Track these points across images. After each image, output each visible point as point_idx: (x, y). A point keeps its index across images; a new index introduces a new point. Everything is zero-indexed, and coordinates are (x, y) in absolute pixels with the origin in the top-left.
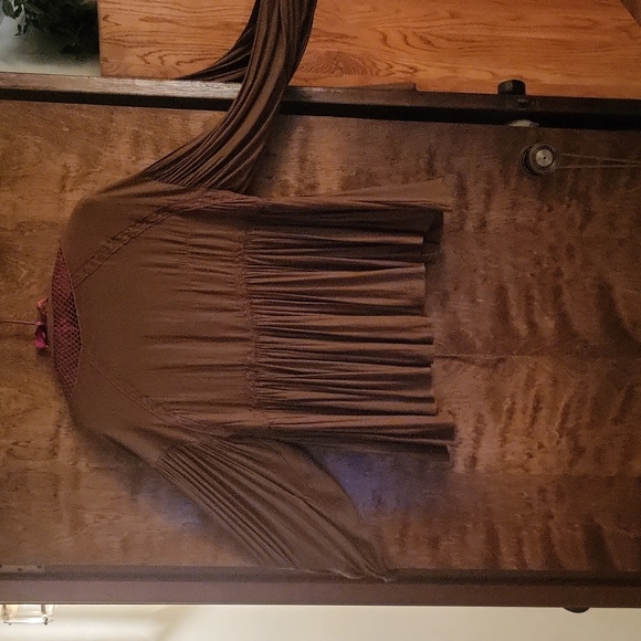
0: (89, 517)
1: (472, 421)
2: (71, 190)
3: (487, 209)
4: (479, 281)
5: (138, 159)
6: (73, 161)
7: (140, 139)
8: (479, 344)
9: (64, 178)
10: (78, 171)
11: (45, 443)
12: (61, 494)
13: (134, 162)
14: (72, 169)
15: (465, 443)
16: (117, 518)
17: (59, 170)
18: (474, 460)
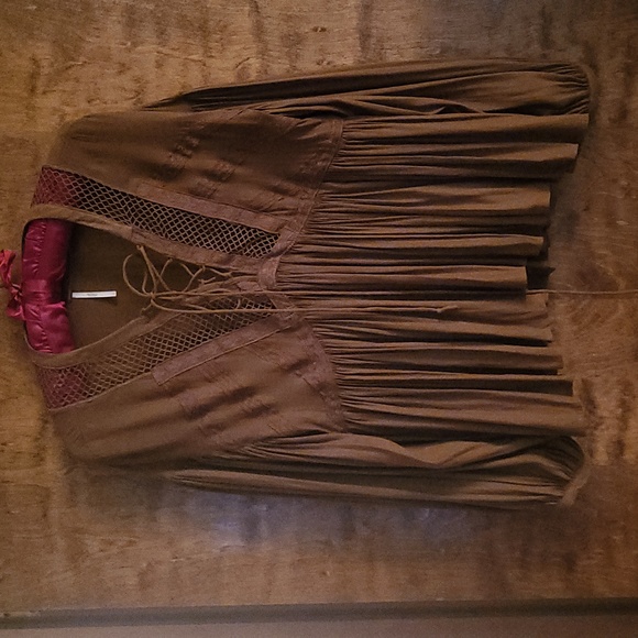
0: (93, 545)
1: (616, 391)
2: (44, 93)
3: (629, 93)
4: (620, 195)
5: (135, 45)
6: (43, 51)
7: (135, 17)
8: (622, 283)
9: (34, 76)
10: (52, 65)
11: (26, 445)
12: (54, 513)
13: (129, 50)
14: (45, 63)
15: (608, 422)
16: (131, 543)
17: (26, 65)
18: (619, 446)
